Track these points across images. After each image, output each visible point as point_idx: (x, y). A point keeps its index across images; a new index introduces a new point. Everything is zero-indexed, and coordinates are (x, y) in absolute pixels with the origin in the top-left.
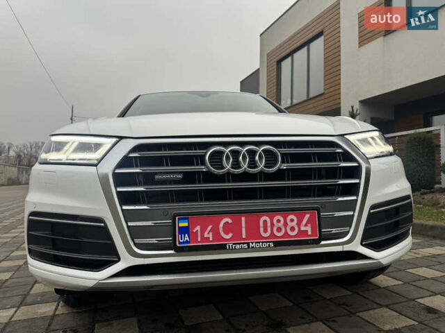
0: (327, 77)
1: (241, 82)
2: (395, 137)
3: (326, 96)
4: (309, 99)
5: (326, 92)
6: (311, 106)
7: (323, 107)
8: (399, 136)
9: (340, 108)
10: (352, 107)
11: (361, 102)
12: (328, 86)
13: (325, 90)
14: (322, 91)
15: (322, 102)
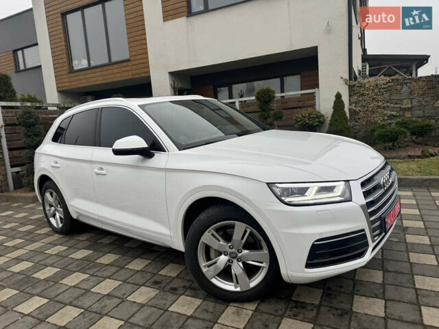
3: (133, 63)
4: (112, 63)
5: (132, 59)
6: (116, 71)
7: (130, 73)
9: (150, 76)
11: (171, 74)
12: (134, 53)
13: (131, 56)
14: (127, 56)
15: (128, 68)
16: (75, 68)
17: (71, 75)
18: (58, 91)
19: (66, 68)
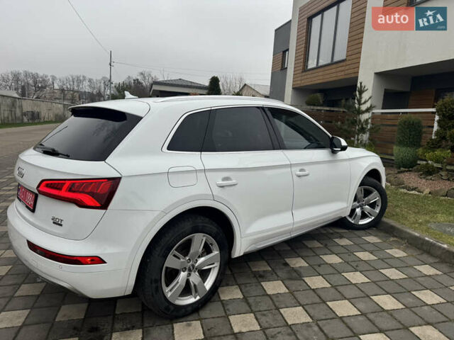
0: (351, 44)
1: (276, 30)
2: (399, 113)
3: (348, 62)
4: (332, 63)
5: (348, 58)
7: (343, 73)
8: (403, 113)
9: (358, 77)
10: (361, 83)
11: (376, 74)
12: (350, 53)
13: (347, 56)
14: (344, 57)
15: (343, 68)
16: (309, 67)
17: (304, 74)
18: (293, 88)
19: (301, 68)
